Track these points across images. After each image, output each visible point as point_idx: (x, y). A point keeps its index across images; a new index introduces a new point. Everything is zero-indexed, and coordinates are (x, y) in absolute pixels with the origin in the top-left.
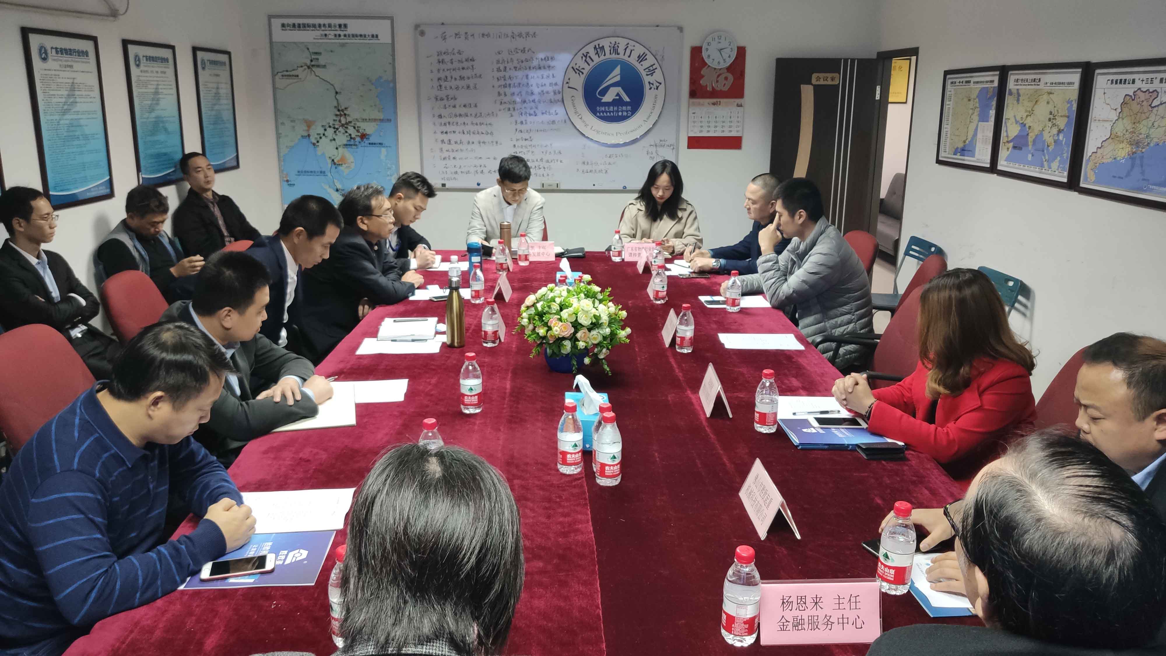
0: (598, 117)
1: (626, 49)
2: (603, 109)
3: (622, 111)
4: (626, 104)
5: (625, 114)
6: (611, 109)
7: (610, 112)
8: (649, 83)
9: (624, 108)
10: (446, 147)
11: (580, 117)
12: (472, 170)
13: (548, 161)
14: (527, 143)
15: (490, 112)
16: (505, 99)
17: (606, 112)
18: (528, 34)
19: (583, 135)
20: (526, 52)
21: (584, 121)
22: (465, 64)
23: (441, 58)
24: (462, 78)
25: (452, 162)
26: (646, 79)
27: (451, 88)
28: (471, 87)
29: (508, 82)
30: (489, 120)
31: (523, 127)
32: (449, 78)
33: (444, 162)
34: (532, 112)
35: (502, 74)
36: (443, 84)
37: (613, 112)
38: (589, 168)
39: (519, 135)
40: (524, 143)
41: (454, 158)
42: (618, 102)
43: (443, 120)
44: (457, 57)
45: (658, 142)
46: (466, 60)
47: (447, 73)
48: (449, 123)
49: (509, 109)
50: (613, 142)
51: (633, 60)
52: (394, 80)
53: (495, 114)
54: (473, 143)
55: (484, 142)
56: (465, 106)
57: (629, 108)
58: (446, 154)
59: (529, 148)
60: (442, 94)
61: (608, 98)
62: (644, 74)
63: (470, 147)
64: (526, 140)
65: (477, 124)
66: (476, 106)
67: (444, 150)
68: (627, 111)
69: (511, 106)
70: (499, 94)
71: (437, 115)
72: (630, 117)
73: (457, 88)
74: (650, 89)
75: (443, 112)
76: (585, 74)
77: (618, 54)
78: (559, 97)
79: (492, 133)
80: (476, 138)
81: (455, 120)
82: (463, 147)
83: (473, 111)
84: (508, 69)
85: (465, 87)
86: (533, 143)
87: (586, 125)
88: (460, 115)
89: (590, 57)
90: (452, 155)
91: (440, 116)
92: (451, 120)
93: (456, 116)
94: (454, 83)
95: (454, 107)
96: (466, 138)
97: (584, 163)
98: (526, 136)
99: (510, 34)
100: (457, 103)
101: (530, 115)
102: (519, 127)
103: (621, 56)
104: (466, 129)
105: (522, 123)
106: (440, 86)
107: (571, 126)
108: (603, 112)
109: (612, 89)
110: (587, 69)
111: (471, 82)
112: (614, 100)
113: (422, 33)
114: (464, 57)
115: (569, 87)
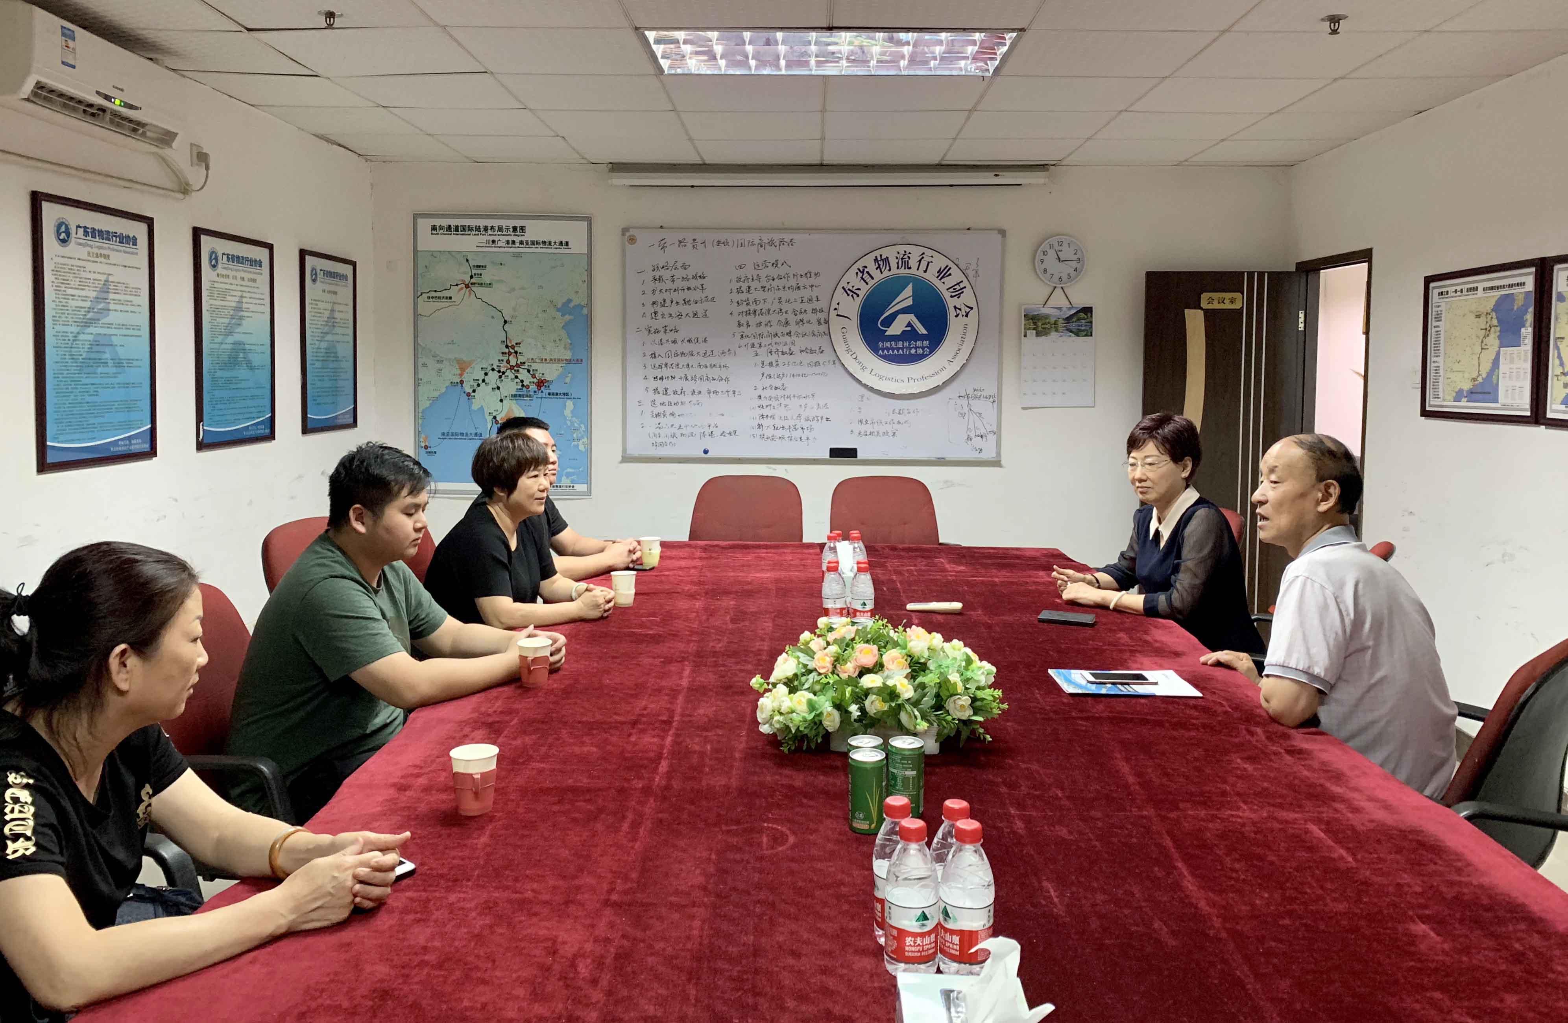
0: (880, 356)
1: (920, 261)
2: (888, 345)
3: (916, 348)
4: (922, 337)
5: (920, 351)
6: (900, 344)
7: (898, 349)
8: (955, 307)
9: (919, 343)
10: (660, 398)
11: (854, 356)
12: (697, 431)
13: (808, 420)
14: (779, 393)
15: (726, 351)
16: (748, 331)
17: (893, 349)
18: (782, 241)
19: (859, 382)
20: (779, 265)
21: (859, 363)
22: (693, 283)
23: (657, 274)
24: (686, 302)
25: (669, 420)
26: (951, 303)
27: (671, 315)
28: (700, 315)
29: (752, 307)
30: (724, 361)
31: (773, 371)
32: (668, 302)
33: (658, 420)
34: (786, 349)
35: (744, 296)
36: (660, 310)
37: (902, 349)
38: (868, 428)
39: (768, 382)
40: (774, 393)
41: (672, 414)
42: (910, 335)
43: (658, 361)
44: (680, 273)
45: (970, 392)
46: (693, 277)
47: (666, 296)
48: (666, 365)
49: (753, 346)
50: (904, 391)
51: (931, 276)
52: (590, 304)
53: (732, 352)
54: (700, 392)
55: (716, 392)
56: (689, 341)
57: (926, 343)
58: (660, 409)
59: (782, 400)
60: (658, 324)
61: (897, 328)
62: (947, 295)
63: (695, 398)
64: (776, 388)
65: (706, 367)
66: (705, 341)
67: (658, 403)
68: (923, 348)
69: (756, 342)
70: (740, 325)
71: (648, 353)
72: (927, 355)
73: (680, 316)
74: (957, 316)
75: (659, 350)
76: (861, 296)
77: (910, 268)
78: (823, 328)
79: (727, 379)
80: (704, 386)
81: (675, 360)
82: (686, 399)
83: (702, 348)
84: (752, 288)
85: (691, 315)
86: (786, 393)
87: (863, 368)
88: (682, 354)
89: (868, 272)
90: (668, 409)
91: (653, 356)
92: (669, 361)
93: (676, 355)
94: (674, 309)
95: (674, 342)
96: (689, 386)
97: (861, 421)
98: (778, 382)
99: (757, 241)
100: (679, 337)
101: (783, 353)
102: (767, 370)
103: (913, 271)
104: (690, 373)
105: (771, 364)
106: (655, 313)
107: (841, 369)
108: (888, 349)
109: (900, 316)
110: (864, 290)
111: (699, 308)
112: (904, 332)
113: (632, 240)
114: (690, 272)
115: (838, 315)
